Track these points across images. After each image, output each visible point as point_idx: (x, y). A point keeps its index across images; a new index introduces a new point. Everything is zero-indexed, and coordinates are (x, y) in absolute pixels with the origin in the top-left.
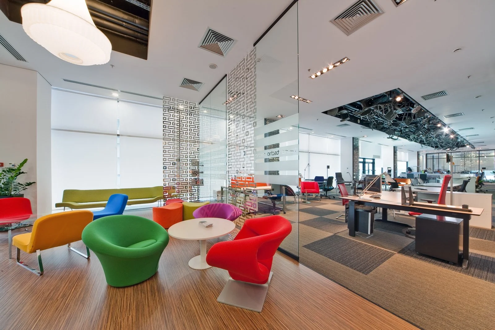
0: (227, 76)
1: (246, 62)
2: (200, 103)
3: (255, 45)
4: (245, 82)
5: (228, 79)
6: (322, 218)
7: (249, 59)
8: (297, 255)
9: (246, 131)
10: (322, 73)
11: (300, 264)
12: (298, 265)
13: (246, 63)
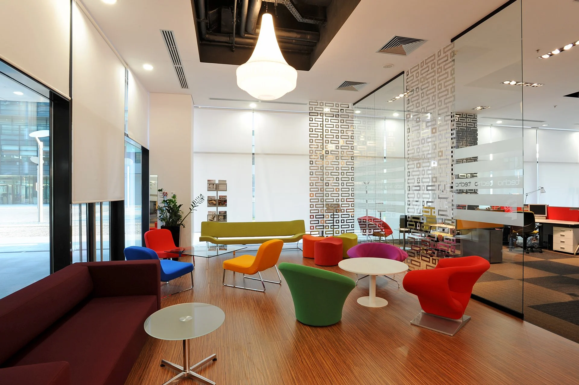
0: (404, 73)
1: (437, 59)
2: (354, 104)
3: (453, 40)
4: (436, 85)
5: (406, 77)
6: (563, 277)
7: (443, 55)
8: (520, 311)
9: (438, 150)
10: (562, 50)
11: (525, 322)
12: (522, 322)
13: (438, 61)
